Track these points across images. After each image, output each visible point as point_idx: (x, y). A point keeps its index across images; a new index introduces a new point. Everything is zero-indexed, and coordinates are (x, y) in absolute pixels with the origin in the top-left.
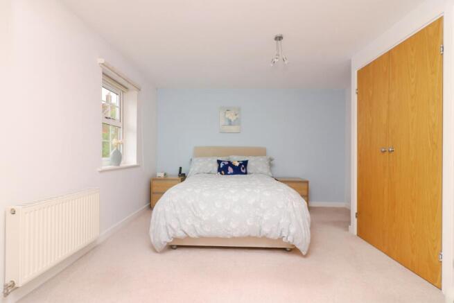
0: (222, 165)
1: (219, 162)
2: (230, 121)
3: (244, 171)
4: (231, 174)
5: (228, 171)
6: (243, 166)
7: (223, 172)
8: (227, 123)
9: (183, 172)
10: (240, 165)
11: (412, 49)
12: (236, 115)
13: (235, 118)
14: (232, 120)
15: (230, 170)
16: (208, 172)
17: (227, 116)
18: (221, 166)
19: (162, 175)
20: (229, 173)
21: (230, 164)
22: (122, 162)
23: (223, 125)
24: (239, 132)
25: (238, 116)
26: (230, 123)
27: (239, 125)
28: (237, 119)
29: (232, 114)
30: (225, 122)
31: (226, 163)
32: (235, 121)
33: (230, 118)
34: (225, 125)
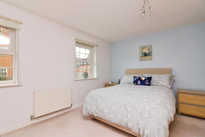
1: (135, 77)
3: (148, 83)
4: (139, 85)
6: (147, 80)
7: (135, 83)
8: (144, 55)
10: (146, 80)
12: (149, 50)
13: (148, 51)
14: (147, 53)
15: (139, 82)
16: (129, 83)
17: (143, 51)
18: (135, 80)
21: (140, 79)
22: (88, 77)
23: (141, 57)
24: (151, 60)
25: (150, 50)
26: (145, 55)
27: (151, 55)
28: (150, 52)
29: (147, 49)
30: (143, 55)
31: (138, 78)
32: (148, 53)
33: (145, 52)
34: (143, 56)
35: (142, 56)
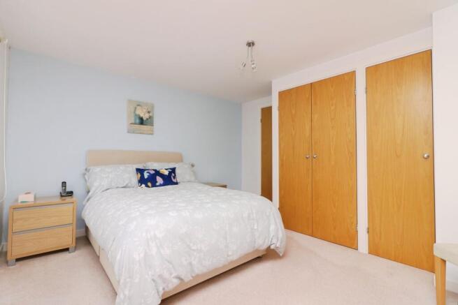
0: (146, 175)
1: (140, 171)
2: (141, 119)
3: (175, 180)
4: (161, 185)
5: (157, 182)
6: (173, 175)
7: (149, 184)
8: (138, 121)
9: (68, 189)
10: (170, 173)
11: (332, 86)
12: (149, 112)
13: (147, 116)
14: (145, 119)
15: (160, 180)
16: (125, 185)
17: (138, 112)
18: (146, 177)
19: (30, 199)
20: (158, 184)
21: (157, 173)
23: (131, 124)
24: (152, 134)
25: (151, 114)
26: (142, 122)
27: (153, 126)
28: (150, 117)
29: (145, 110)
30: (135, 120)
31: (153, 172)
32: (147, 119)
33: (142, 115)
34: (135, 124)
35: (133, 121)
